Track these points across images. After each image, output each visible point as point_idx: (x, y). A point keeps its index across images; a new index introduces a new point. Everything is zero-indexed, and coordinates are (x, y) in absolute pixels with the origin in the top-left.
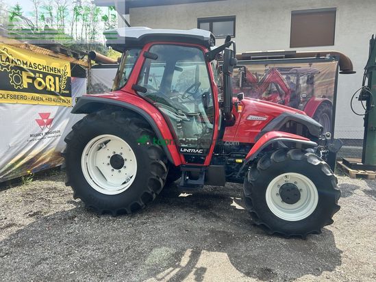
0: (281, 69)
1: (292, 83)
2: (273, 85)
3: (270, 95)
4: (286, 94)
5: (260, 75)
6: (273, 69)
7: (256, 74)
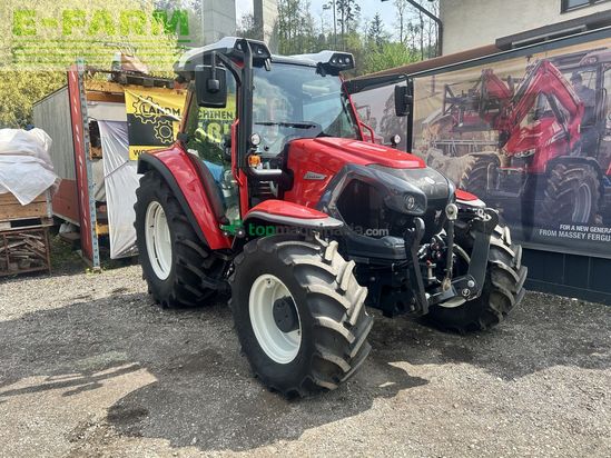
0: (560, 60)
1: (585, 88)
2: (544, 98)
3: (538, 122)
4: (573, 115)
5: (516, 81)
6: (543, 64)
7: (509, 80)
